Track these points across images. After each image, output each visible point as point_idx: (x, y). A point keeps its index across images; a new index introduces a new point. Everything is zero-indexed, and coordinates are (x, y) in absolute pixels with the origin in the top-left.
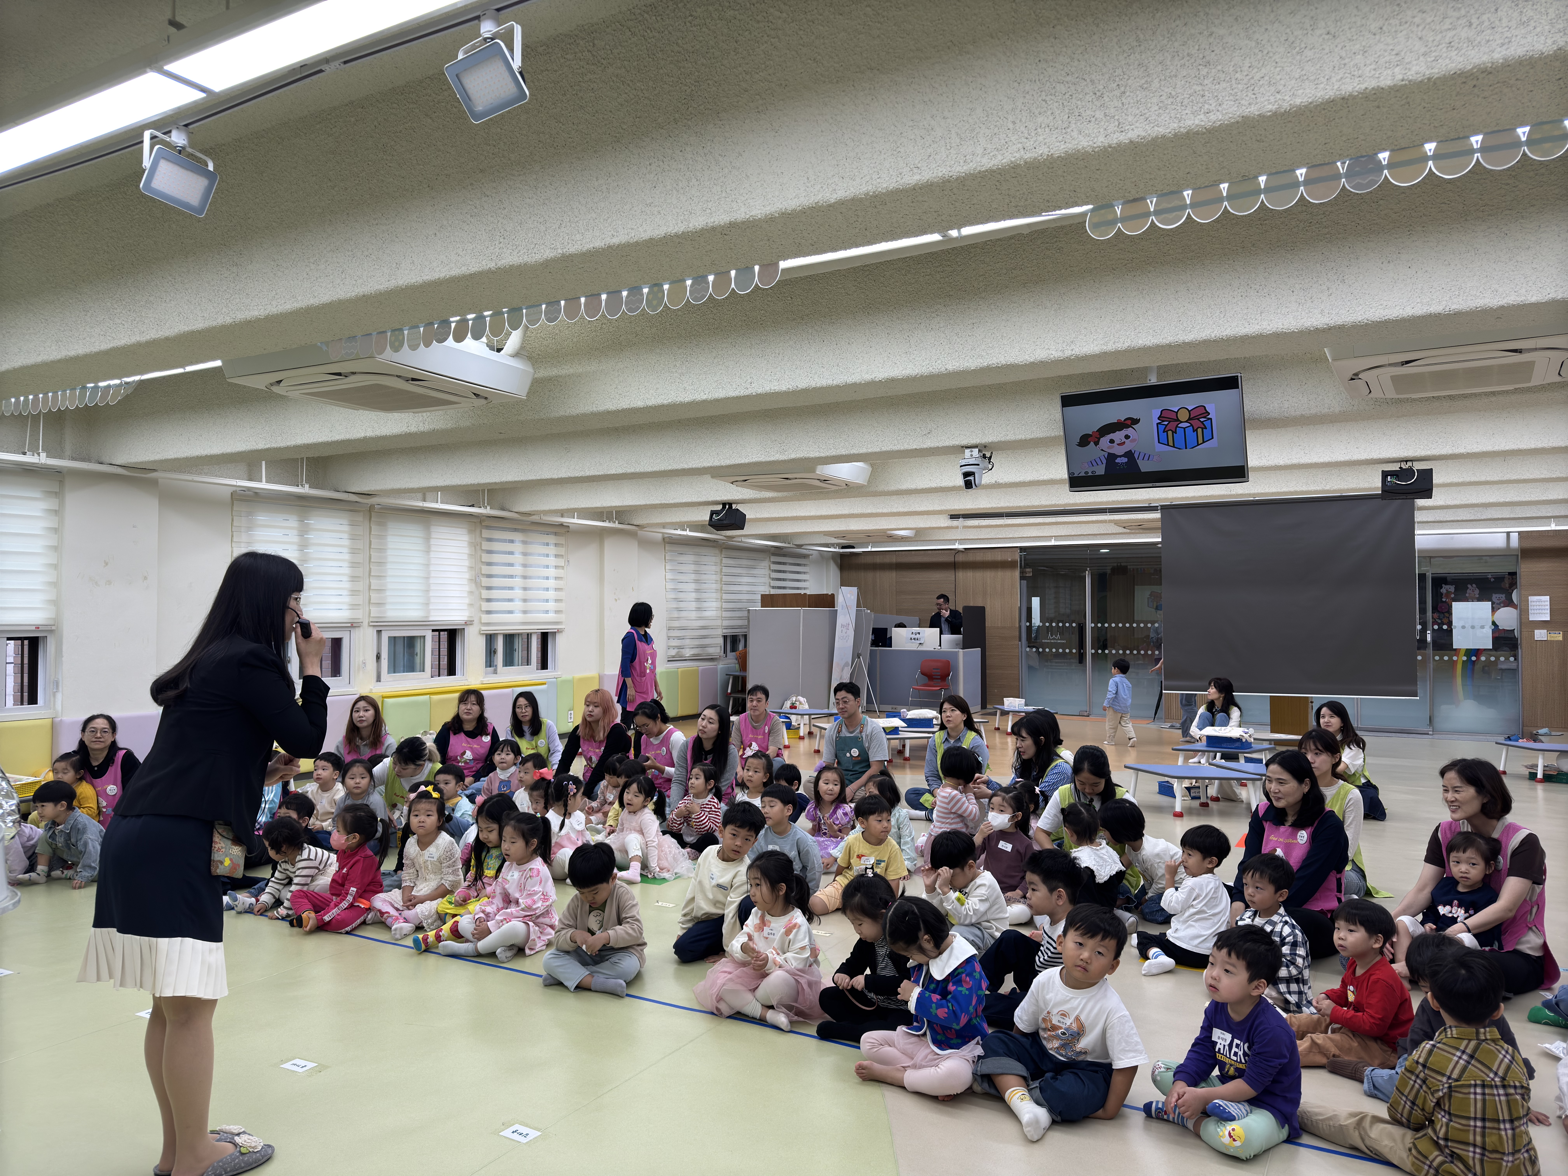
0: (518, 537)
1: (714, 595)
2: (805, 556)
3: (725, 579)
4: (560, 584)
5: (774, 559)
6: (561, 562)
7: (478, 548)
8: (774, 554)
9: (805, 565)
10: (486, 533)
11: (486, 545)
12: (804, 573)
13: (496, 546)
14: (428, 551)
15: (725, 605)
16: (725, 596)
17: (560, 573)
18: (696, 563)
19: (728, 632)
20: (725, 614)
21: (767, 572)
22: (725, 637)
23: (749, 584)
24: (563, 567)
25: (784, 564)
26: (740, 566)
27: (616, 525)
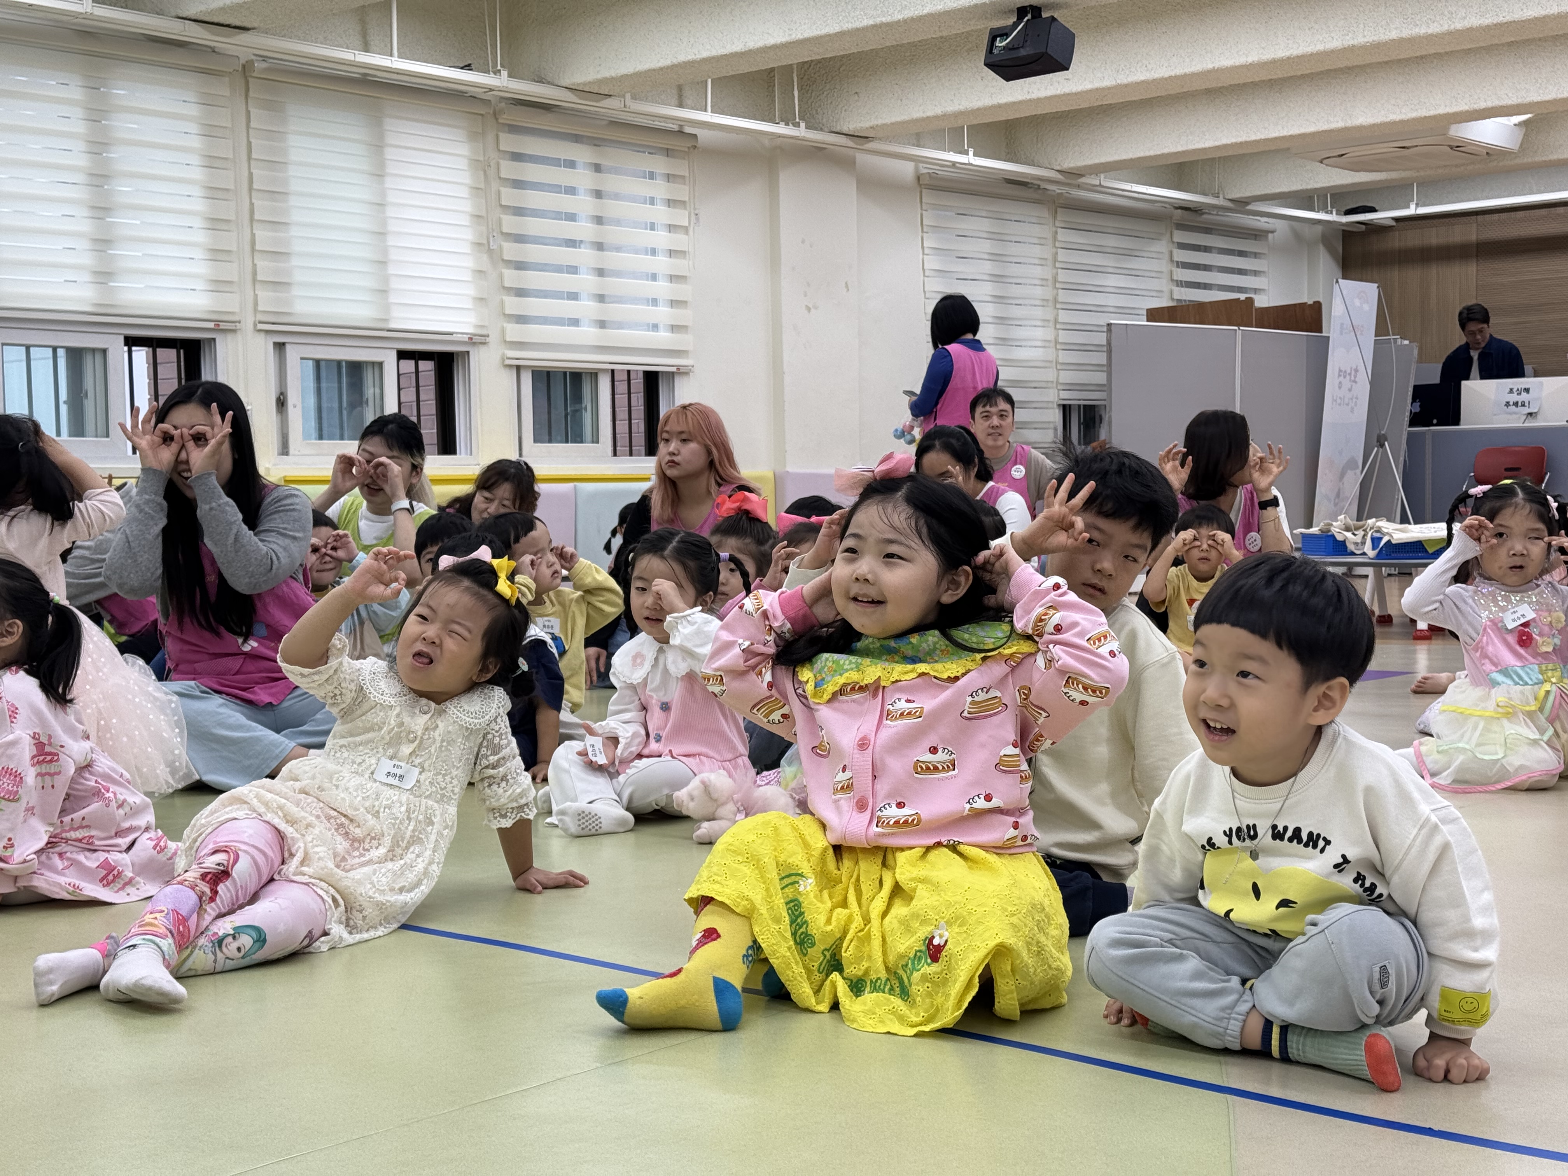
0: (582, 154)
1: (1039, 312)
2: (1258, 235)
3: (1063, 276)
4: (680, 266)
5: (1181, 237)
6: (681, 217)
7: (492, 172)
8: (1181, 227)
9: (1256, 255)
10: (509, 143)
11: (509, 169)
12: (1256, 273)
13: (532, 172)
14: (379, 174)
15: (1064, 337)
16: (1064, 316)
17: (680, 241)
18: (996, 237)
19: (1074, 398)
20: (1065, 357)
21: (1164, 266)
22: (1066, 410)
23: (1120, 291)
24: (685, 230)
25: (1207, 249)
26: (1101, 251)
27: (801, 132)
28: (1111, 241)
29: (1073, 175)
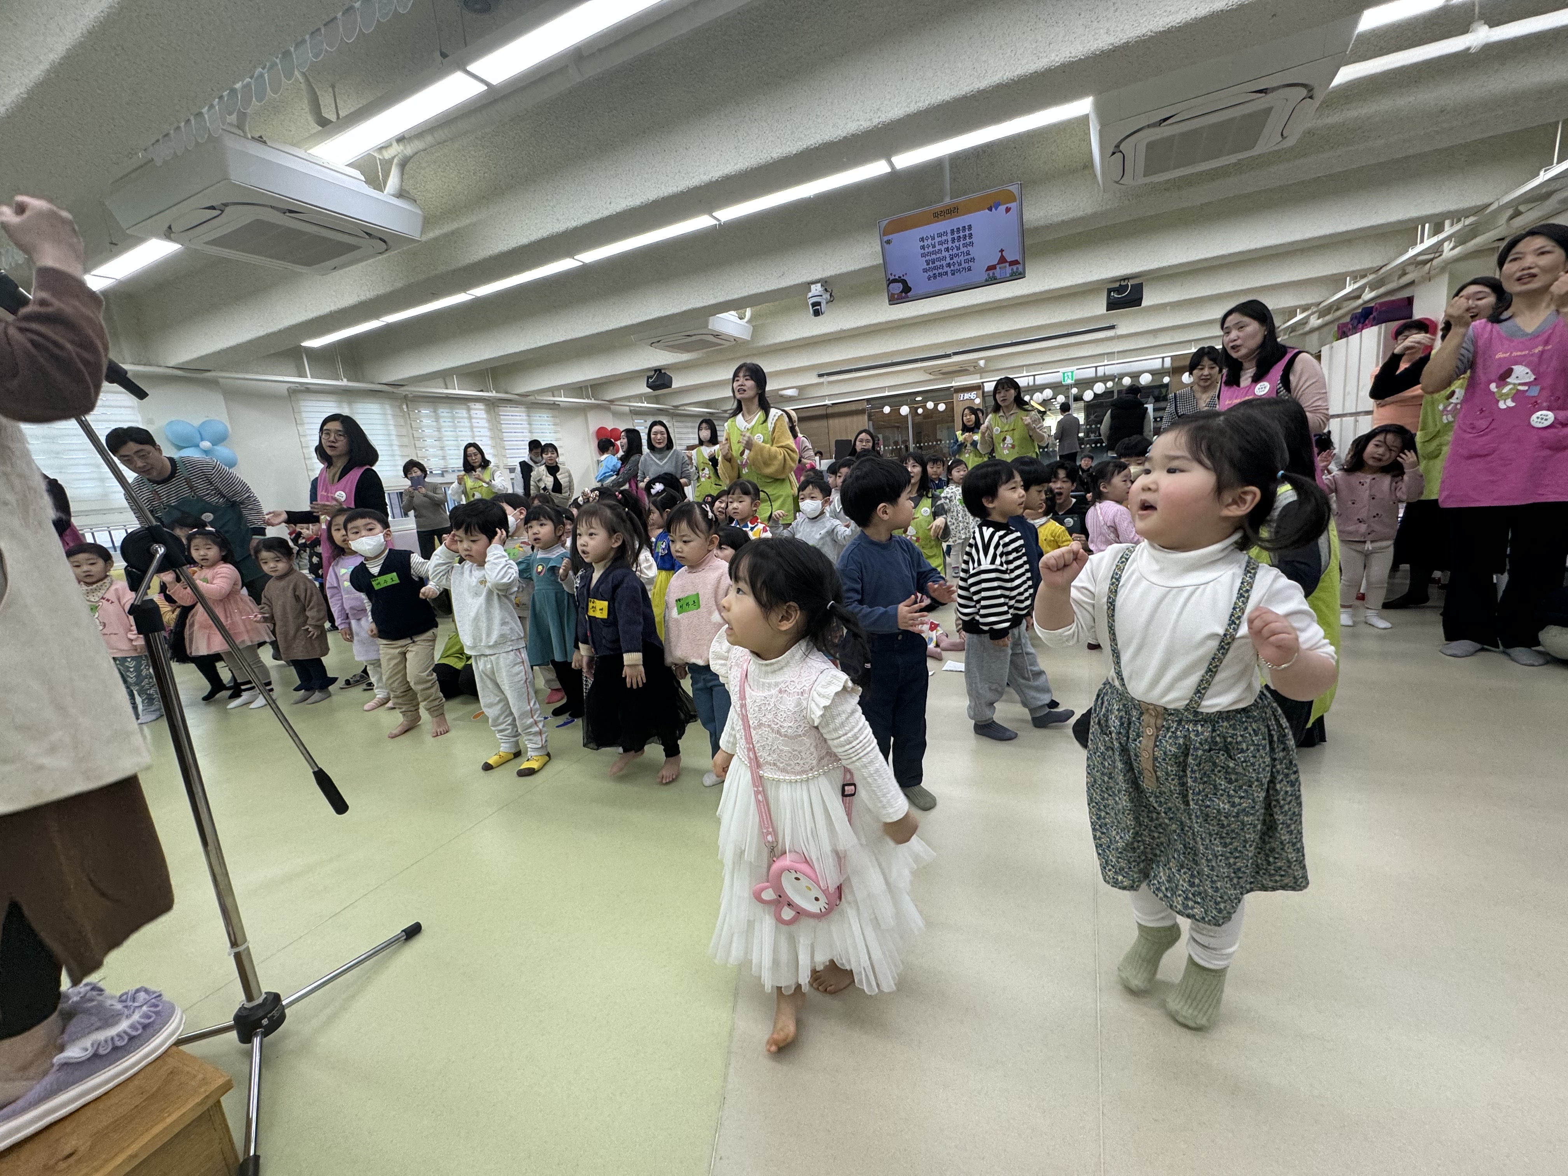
26: (687, 427)
27: (593, 401)
28: (690, 424)
29: (676, 407)
